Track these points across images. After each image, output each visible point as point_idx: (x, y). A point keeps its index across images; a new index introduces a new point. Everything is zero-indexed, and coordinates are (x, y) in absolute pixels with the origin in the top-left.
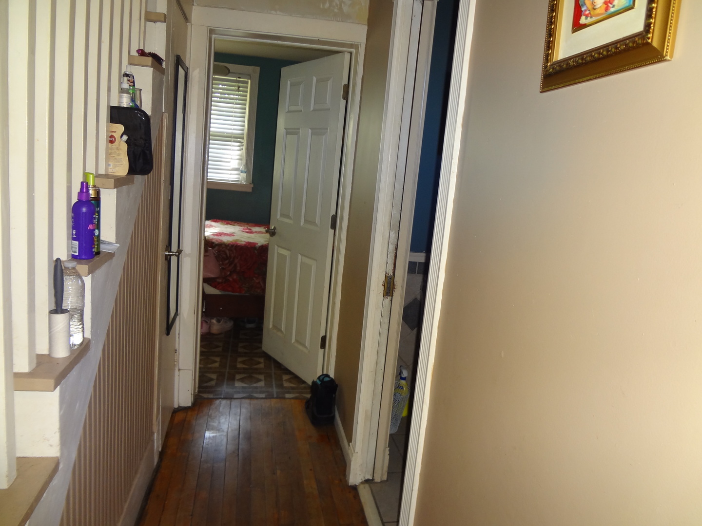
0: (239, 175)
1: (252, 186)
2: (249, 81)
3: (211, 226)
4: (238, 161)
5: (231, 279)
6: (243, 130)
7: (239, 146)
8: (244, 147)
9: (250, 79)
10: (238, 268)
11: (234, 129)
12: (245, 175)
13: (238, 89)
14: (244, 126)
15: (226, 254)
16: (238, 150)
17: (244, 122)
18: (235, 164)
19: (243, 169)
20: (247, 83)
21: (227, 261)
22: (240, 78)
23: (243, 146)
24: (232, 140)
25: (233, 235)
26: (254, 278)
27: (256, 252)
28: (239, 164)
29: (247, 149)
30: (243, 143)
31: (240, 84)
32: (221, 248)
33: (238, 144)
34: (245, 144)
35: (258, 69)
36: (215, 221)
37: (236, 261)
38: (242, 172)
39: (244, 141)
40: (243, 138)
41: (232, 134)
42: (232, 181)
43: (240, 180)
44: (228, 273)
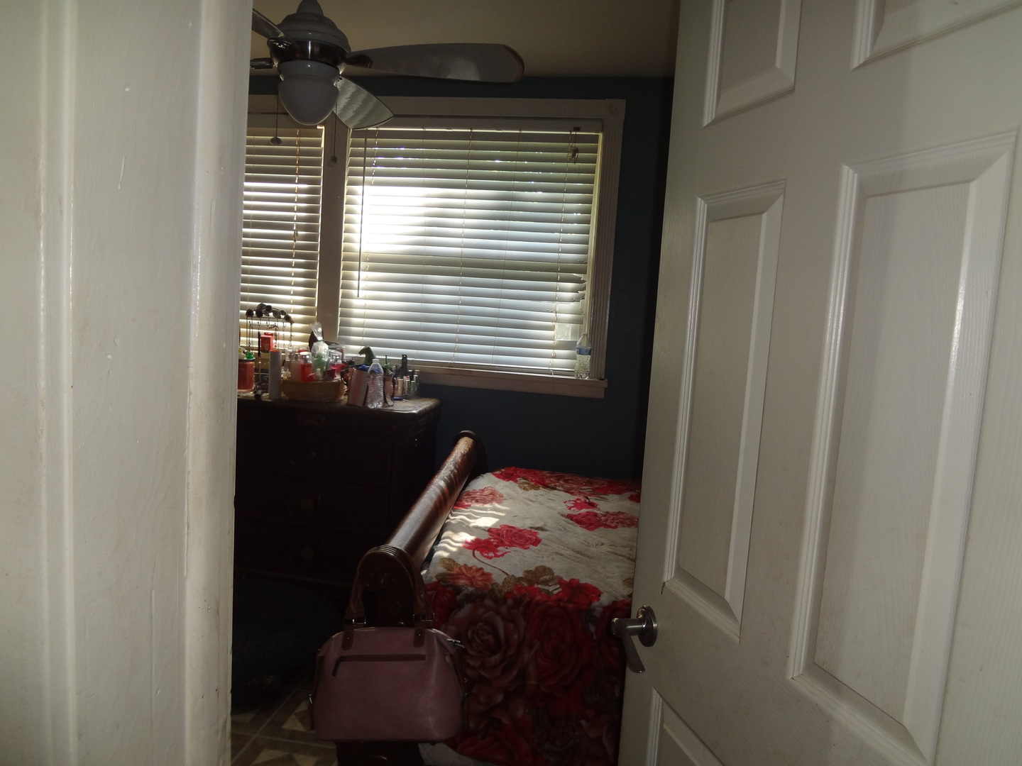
0: (573, 358)
1: (605, 384)
2: (601, 135)
3: (493, 496)
4: (570, 326)
5: (506, 721)
6: (585, 252)
7: (575, 291)
8: (587, 293)
9: (602, 131)
10: (533, 682)
11: (564, 251)
12: (586, 359)
13: (574, 155)
14: (586, 242)
15: (495, 632)
16: (573, 300)
17: (587, 232)
18: (564, 333)
19: (584, 345)
20: (595, 139)
21: (498, 657)
22: (577, 129)
23: (584, 289)
24: (560, 275)
25: (537, 542)
26: (583, 722)
27: (592, 629)
28: (574, 333)
29: (595, 295)
30: (584, 281)
31: (578, 145)
32: (481, 611)
33: (570, 285)
34: (588, 284)
35: (621, 104)
36: (507, 477)
37: (526, 656)
38: (580, 352)
39: (588, 278)
40: (584, 272)
41: (559, 261)
42: (556, 373)
43: (576, 369)
44: (500, 698)
